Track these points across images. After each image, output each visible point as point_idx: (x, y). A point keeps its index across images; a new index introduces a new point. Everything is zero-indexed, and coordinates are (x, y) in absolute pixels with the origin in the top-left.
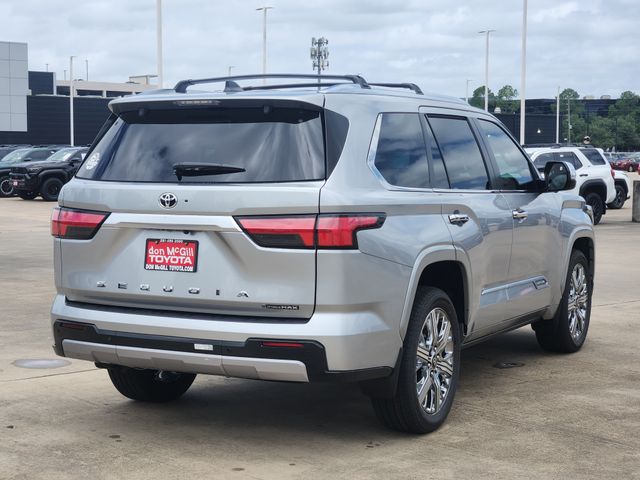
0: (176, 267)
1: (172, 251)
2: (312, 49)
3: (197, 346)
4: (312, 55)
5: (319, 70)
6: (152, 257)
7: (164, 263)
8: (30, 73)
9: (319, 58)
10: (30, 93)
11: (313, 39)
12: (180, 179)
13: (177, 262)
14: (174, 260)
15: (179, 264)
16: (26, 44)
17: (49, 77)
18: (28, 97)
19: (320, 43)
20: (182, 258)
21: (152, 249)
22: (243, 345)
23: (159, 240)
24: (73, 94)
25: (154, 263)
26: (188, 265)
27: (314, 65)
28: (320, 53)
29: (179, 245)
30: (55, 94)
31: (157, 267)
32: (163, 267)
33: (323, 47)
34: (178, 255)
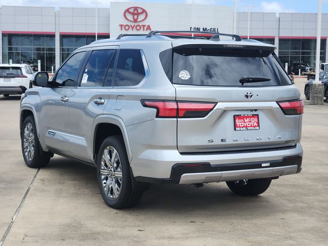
0: (250, 128)
1: (247, 120)
3: (263, 165)
6: (238, 124)
7: (244, 126)
12: (242, 84)
13: (250, 125)
14: (249, 124)
15: (251, 126)
20: (252, 123)
21: (237, 120)
22: (281, 161)
23: (240, 115)
25: (240, 127)
26: (256, 126)
29: (250, 117)
31: (241, 129)
32: (244, 128)
34: (250, 122)
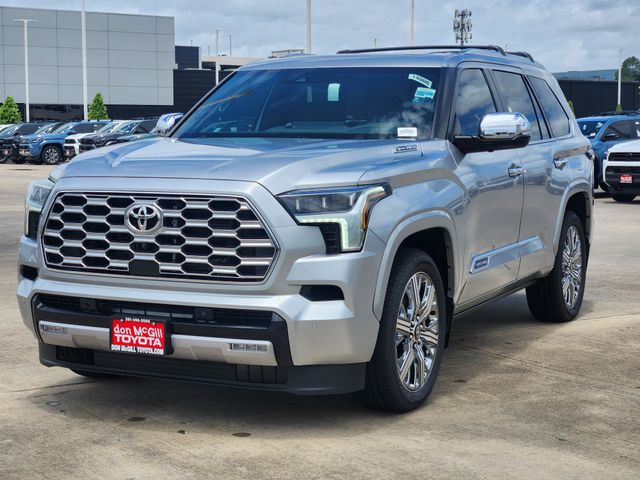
2: (455, 23)
4: (455, 28)
5: (462, 42)
8: (177, 48)
9: (462, 30)
10: (176, 67)
11: (456, 11)
16: (173, 18)
17: (194, 51)
18: (175, 71)
19: (463, 15)
24: (218, 69)
27: (457, 38)
28: (463, 25)
30: (200, 68)
33: (466, 20)
